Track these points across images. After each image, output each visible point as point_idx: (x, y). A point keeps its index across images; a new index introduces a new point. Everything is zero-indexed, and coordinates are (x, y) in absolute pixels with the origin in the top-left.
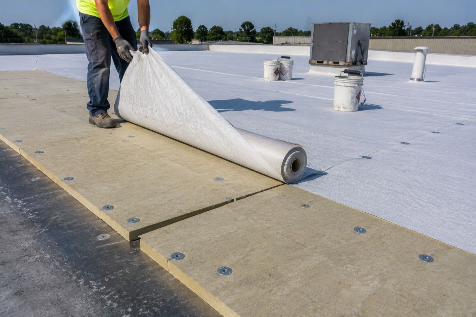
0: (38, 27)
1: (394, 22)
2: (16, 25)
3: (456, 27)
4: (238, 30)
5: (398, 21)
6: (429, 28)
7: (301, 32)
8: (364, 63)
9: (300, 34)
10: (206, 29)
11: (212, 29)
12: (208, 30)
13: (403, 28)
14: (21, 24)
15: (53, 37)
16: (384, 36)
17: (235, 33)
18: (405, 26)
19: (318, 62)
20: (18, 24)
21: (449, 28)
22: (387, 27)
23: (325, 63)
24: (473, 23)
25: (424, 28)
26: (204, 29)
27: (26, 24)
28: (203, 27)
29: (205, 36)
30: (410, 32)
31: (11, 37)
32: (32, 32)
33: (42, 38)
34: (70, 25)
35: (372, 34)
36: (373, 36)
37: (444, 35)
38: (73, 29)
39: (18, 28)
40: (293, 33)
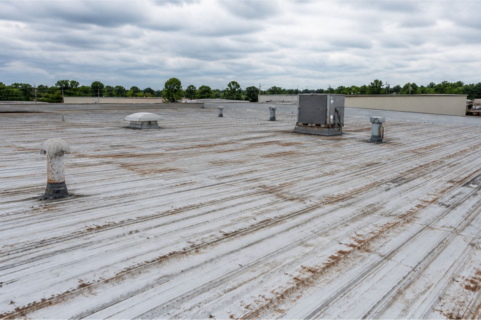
0: (37, 87)
1: (373, 82)
2: (16, 85)
3: (432, 85)
4: (225, 89)
5: (376, 81)
6: (407, 87)
7: (284, 90)
8: (341, 125)
9: (283, 92)
10: (195, 88)
11: (200, 88)
12: (197, 89)
13: (381, 87)
14: (21, 84)
15: (51, 95)
16: (365, 94)
17: (222, 92)
18: (383, 85)
19: (304, 124)
20: (18, 84)
21: (425, 86)
22: (367, 85)
23: (309, 125)
24: (447, 82)
25: (402, 87)
26: (193, 89)
27: (25, 84)
28: (192, 86)
29: (194, 95)
30: (388, 91)
31: (11, 96)
32: (31, 91)
33: (41, 97)
34: (67, 84)
35: (353, 92)
36: (354, 94)
37: (421, 92)
38: (70, 88)
39: (19, 88)
40: (277, 92)
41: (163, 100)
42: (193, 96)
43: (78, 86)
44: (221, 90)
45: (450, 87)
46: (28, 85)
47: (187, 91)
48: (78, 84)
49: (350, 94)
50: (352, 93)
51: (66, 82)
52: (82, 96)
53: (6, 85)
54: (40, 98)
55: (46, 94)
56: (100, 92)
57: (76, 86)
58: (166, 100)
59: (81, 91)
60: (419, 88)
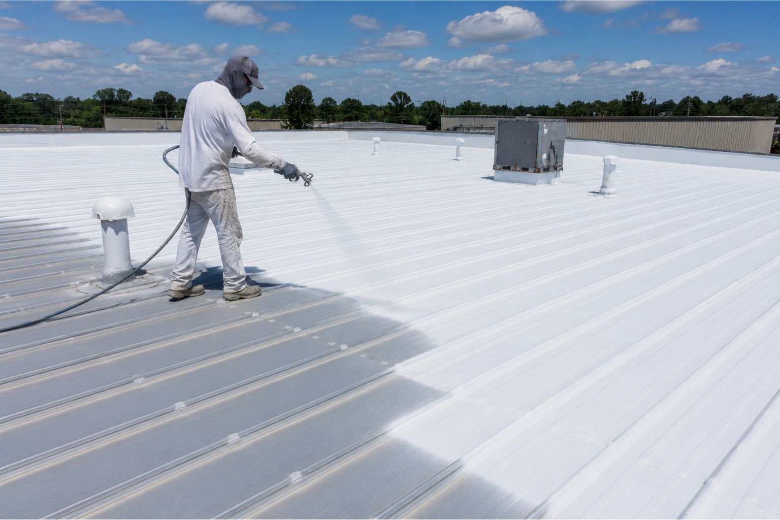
0: (62, 99)
1: (629, 94)
2: (29, 96)
3: (726, 100)
4: (385, 104)
5: (635, 93)
6: (685, 101)
7: (484, 106)
8: (558, 168)
9: (483, 111)
10: (335, 102)
11: (344, 103)
12: (338, 104)
13: (643, 103)
14: (36, 95)
15: (85, 114)
16: (614, 115)
17: (380, 108)
18: (646, 100)
19: (504, 168)
20: (32, 94)
21: (715, 101)
22: (620, 99)
23: (512, 168)
24: (751, 94)
25: (677, 102)
26: (331, 103)
27: (44, 94)
28: (330, 99)
29: (333, 114)
30: (653, 110)
31: (21, 114)
32: (54, 106)
33: (69, 117)
34: (112, 95)
35: (595, 111)
36: (597, 115)
37: (706, 112)
38: (117, 102)
39: (33, 101)
40: (472, 109)
41: (283, 123)
42: (331, 116)
43: (131, 99)
44: (379, 105)
45: (755, 103)
46: (48, 96)
47: (322, 107)
48: (130, 94)
49: (591, 115)
50: (594, 113)
51: (110, 92)
52: (138, 116)
53: (13, 96)
54: (68, 119)
55: (77, 112)
56: (169, 108)
57: (128, 98)
58: (287, 124)
59: (135, 107)
60: (704, 104)
